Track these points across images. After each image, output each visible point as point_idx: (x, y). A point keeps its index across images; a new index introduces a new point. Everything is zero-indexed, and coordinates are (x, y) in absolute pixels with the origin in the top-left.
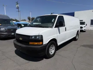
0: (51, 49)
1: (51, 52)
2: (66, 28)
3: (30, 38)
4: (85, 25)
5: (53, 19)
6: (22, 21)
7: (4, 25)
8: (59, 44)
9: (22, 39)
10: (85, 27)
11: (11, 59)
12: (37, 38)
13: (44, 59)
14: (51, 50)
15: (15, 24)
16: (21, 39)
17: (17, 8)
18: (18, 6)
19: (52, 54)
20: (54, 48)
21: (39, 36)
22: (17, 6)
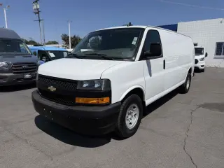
0: (130, 114)
1: (131, 123)
2: (164, 61)
3: (78, 87)
4: (204, 56)
5: (136, 39)
6: (48, 44)
7: (5, 53)
8: (148, 102)
9: (55, 89)
10: (202, 59)
11: (26, 141)
12: (96, 86)
13: (112, 140)
14: (130, 117)
15: (32, 51)
16: (52, 89)
17: (36, 13)
18: (38, 7)
19: (131, 127)
20: (136, 111)
21: (100, 81)
22: (35, 7)
